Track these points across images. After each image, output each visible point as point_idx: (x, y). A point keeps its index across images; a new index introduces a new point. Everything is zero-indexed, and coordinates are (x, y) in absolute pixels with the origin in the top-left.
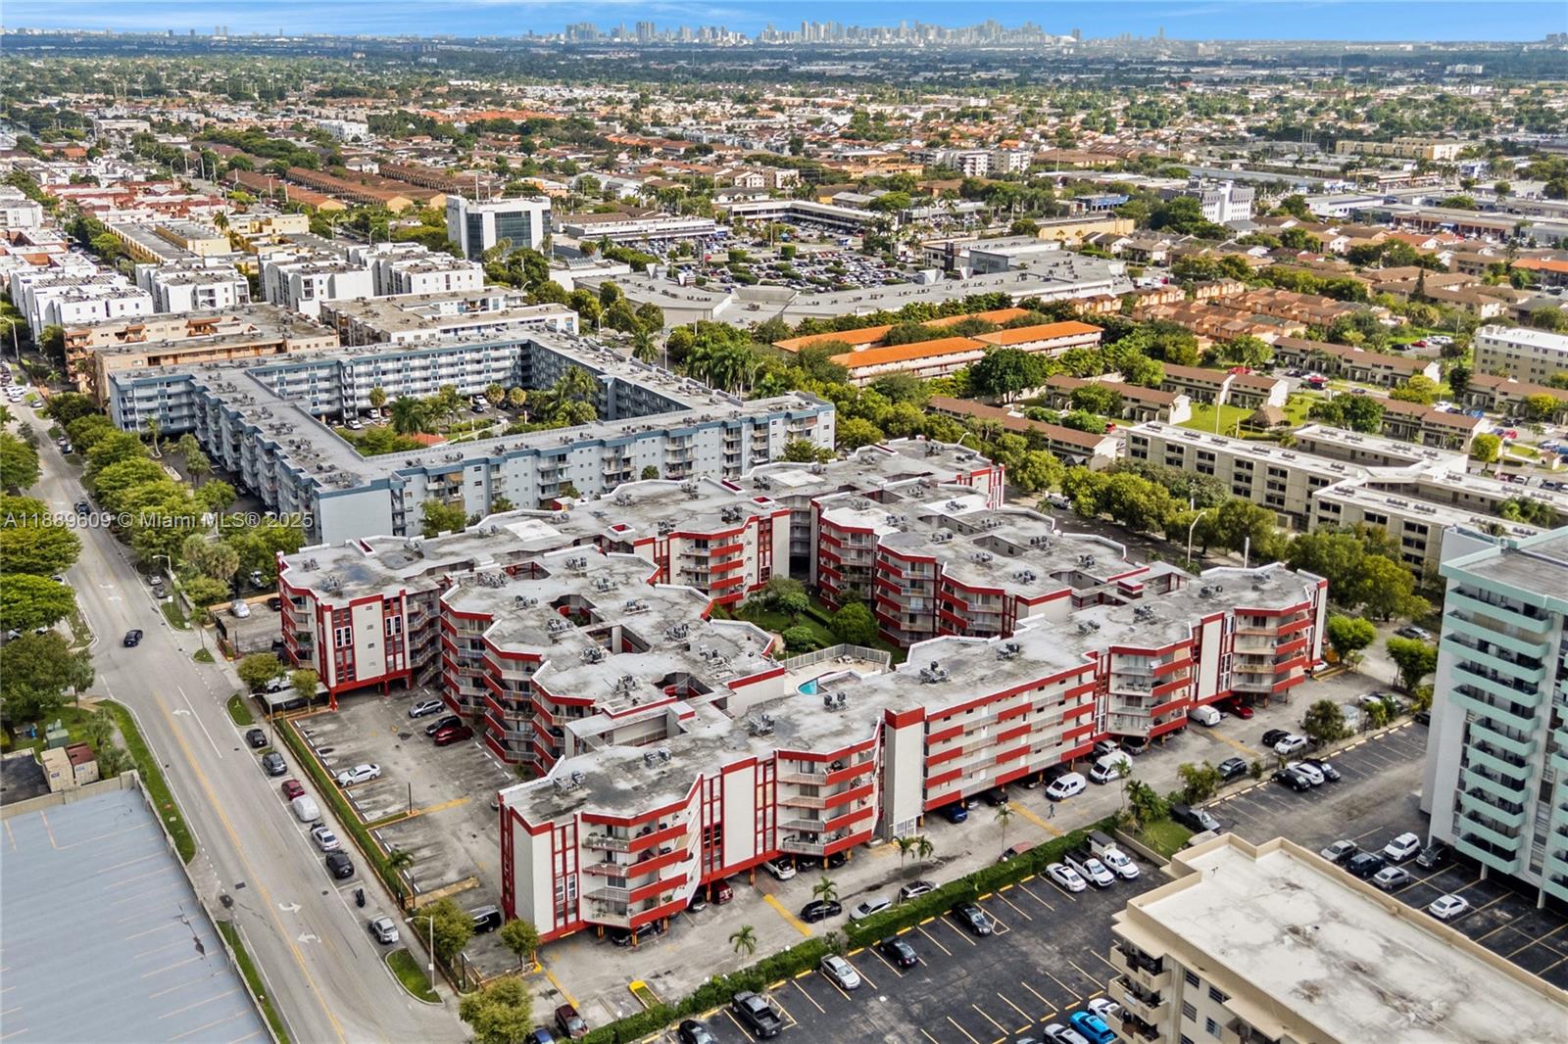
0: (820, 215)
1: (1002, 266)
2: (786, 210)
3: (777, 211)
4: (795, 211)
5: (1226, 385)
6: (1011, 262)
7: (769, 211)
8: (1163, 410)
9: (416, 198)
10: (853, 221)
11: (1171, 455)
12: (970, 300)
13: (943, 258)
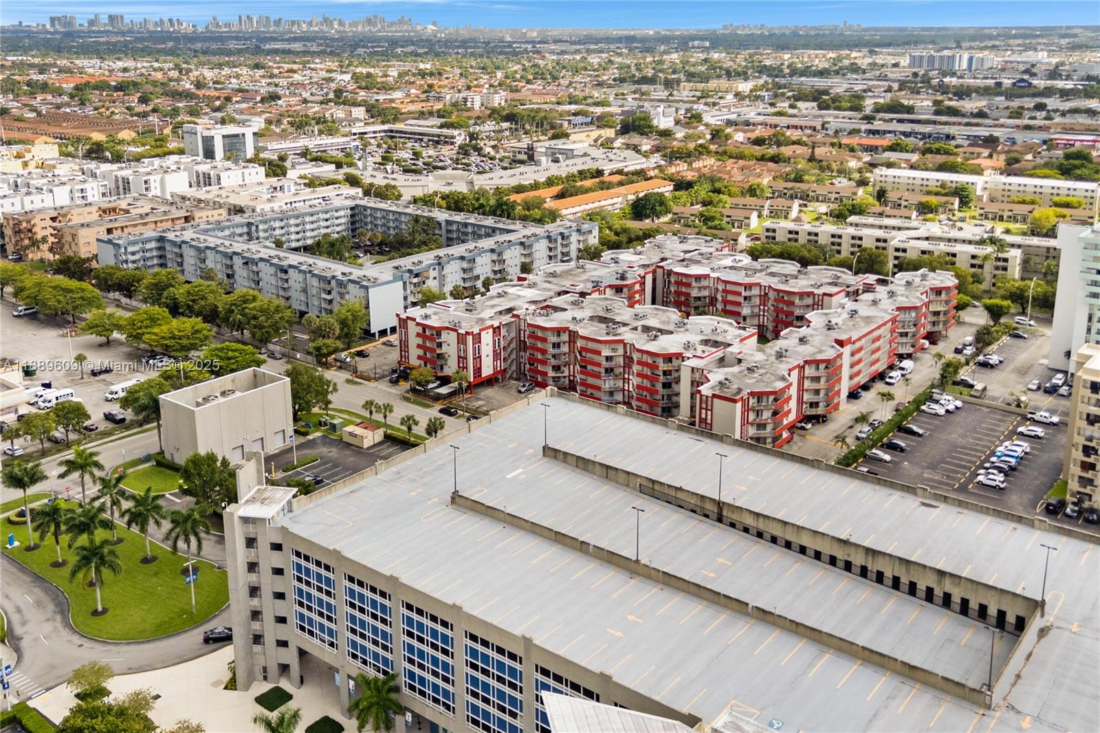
0: (411, 133)
1: (570, 155)
2: (385, 131)
3: (380, 132)
4: (392, 131)
5: (766, 206)
6: (575, 153)
7: (374, 132)
8: (746, 221)
9: (109, 133)
10: (439, 136)
11: (791, 236)
12: (580, 172)
13: (525, 153)
